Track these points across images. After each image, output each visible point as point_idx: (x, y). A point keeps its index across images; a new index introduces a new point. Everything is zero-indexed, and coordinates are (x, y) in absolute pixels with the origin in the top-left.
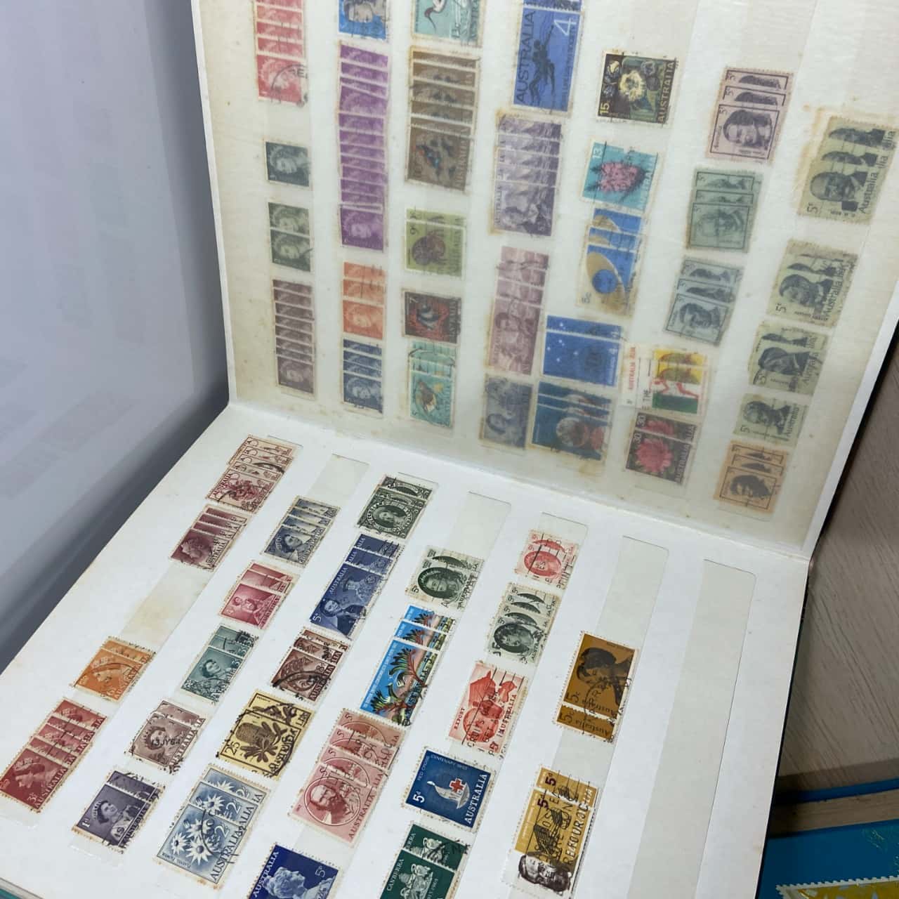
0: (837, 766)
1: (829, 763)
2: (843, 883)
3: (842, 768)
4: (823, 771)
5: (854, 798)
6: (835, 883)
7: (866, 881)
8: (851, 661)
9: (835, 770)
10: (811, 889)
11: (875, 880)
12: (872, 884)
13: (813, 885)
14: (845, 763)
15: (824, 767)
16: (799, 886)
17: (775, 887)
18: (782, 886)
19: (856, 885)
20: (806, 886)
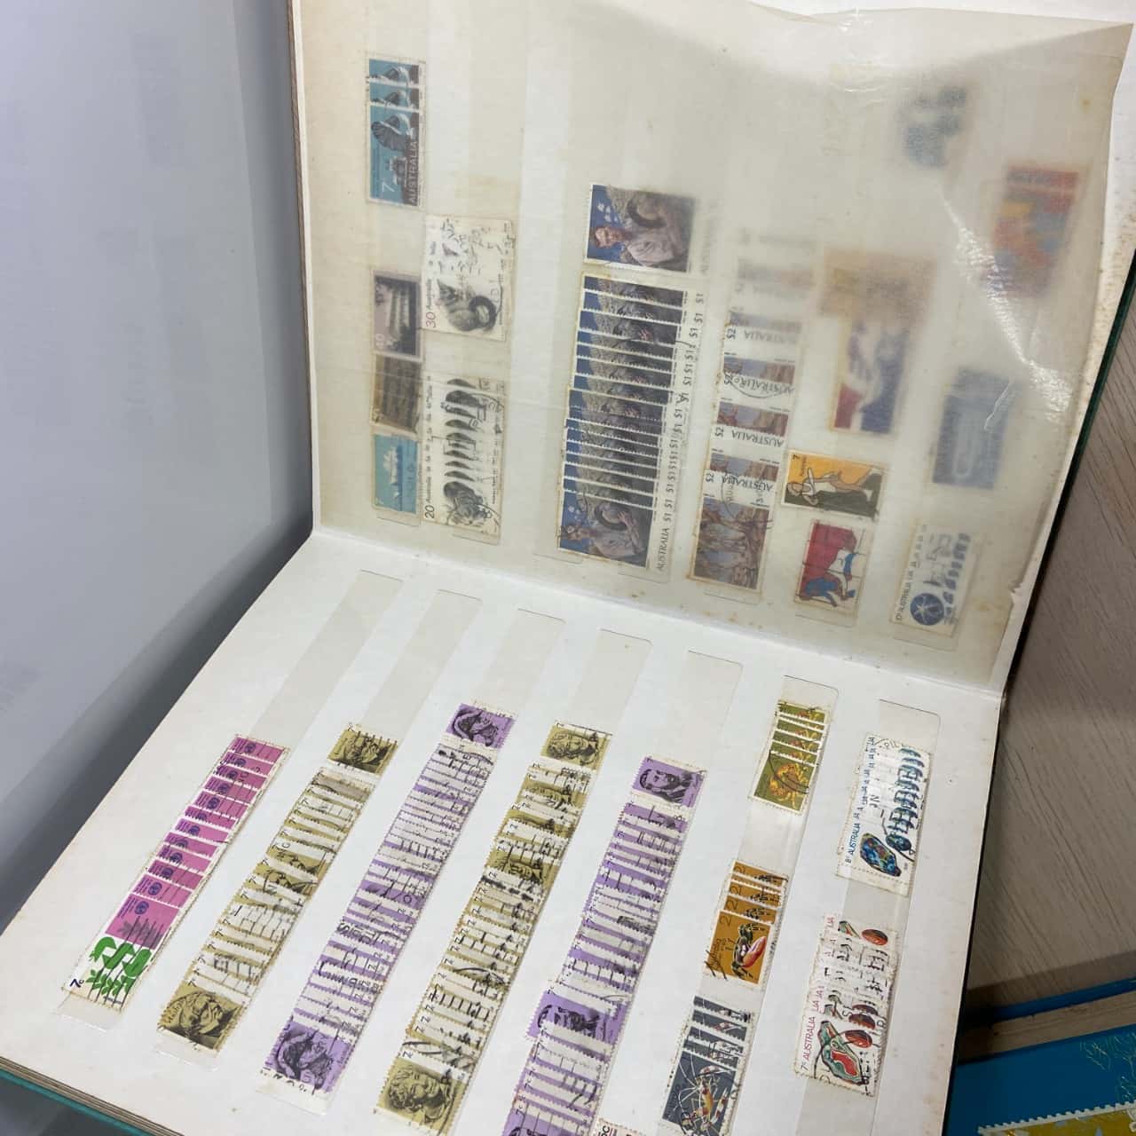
0: (1044, 968)
1: (1039, 966)
2: (1059, 1117)
3: (1052, 973)
4: (1028, 977)
5: (1067, 1009)
7: (1087, 1112)
8: (1055, 830)
9: (1043, 974)
11: (1098, 1111)
12: (1095, 1116)
14: (1056, 966)
15: (1029, 971)
16: (1006, 1126)
17: (977, 1130)
18: (984, 1127)
19: (1075, 1119)
20: (1014, 1125)
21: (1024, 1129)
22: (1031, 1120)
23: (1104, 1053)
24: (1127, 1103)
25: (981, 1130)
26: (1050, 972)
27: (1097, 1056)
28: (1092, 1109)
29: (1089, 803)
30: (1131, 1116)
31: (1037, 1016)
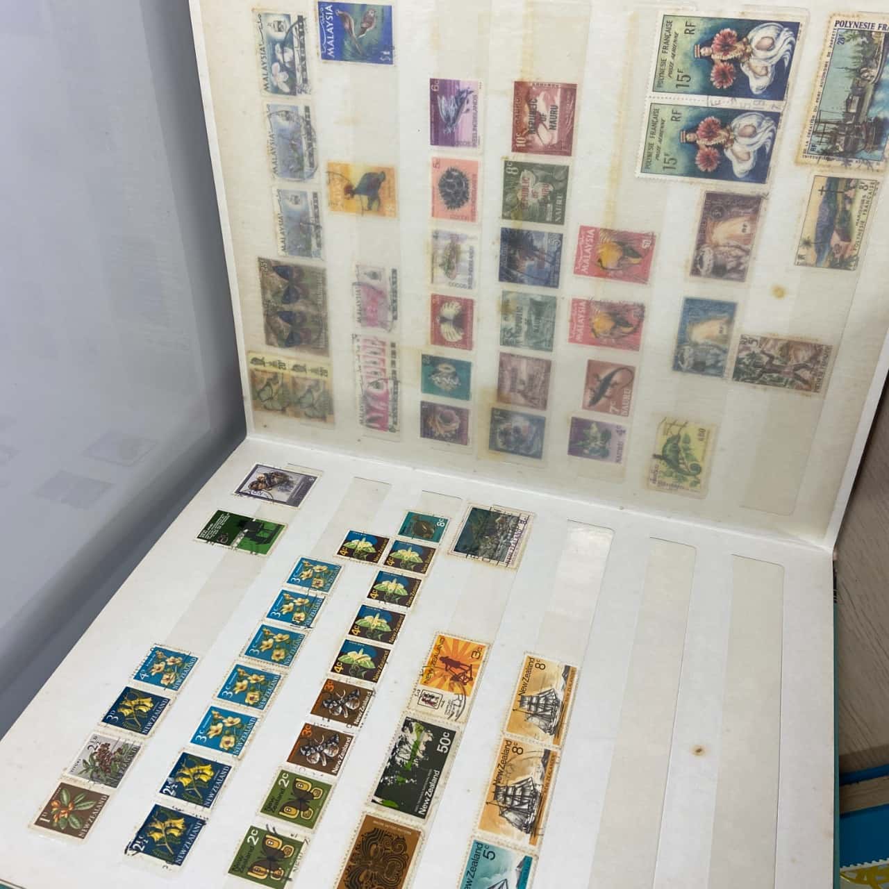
8: (876, 644)
10: (850, 871)
21: (853, 871)
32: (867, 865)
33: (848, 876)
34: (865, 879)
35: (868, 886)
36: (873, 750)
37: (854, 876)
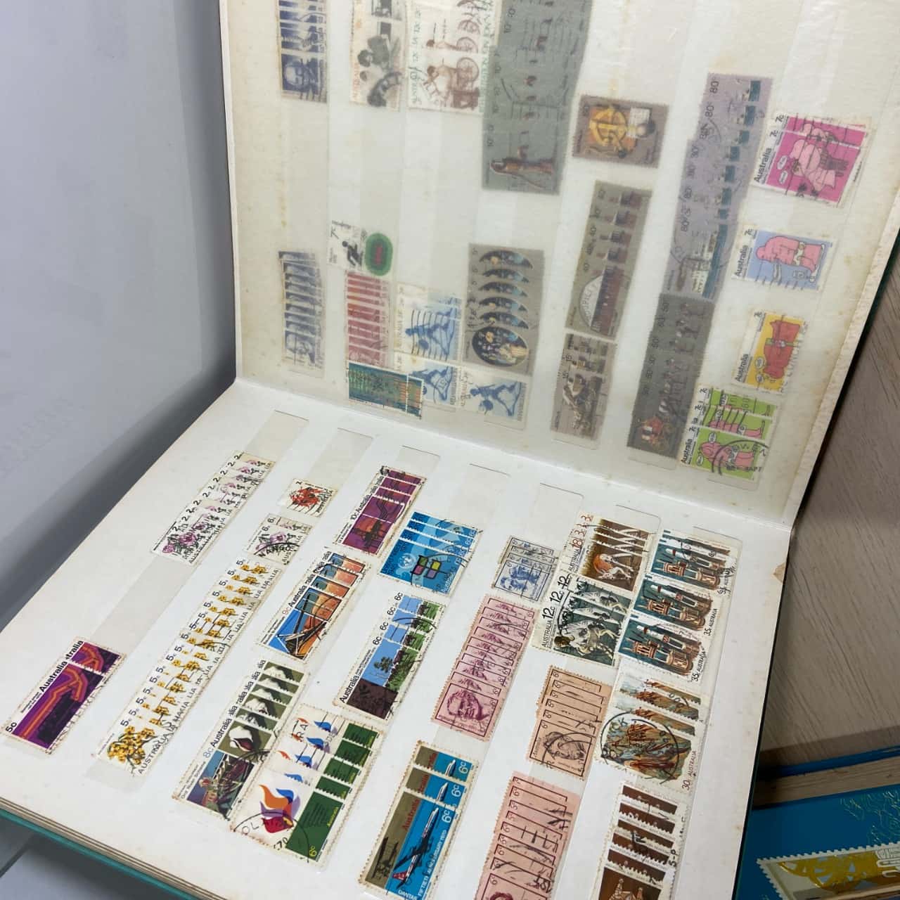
0: (815, 738)
1: (809, 736)
4: (801, 745)
6: (814, 855)
7: (844, 852)
8: (829, 633)
9: (813, 743)
11: (852, 850)
13: (792, 858)
14: (823, 736)
15: (803, 741)
16: (779, 859)
17: (756, 861)
18: (762, 859)
19: (834, 857)
20: (785, 858)
21: (793, 862)
22: (799, 855)
23: (859, 807)
24: (876, 846)
25: (759, 862)
26: (819, 742)
27: (854, 809)
28: (847, 849)
29: (857, 612)
30: (878, 856)
31: (807, 775)
32: (806, 856)
33: (788, 867)
34: (804, 871)
35: (807, 878)
36: (821, 742)
37: (794, 867)
